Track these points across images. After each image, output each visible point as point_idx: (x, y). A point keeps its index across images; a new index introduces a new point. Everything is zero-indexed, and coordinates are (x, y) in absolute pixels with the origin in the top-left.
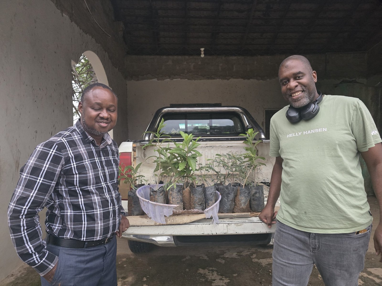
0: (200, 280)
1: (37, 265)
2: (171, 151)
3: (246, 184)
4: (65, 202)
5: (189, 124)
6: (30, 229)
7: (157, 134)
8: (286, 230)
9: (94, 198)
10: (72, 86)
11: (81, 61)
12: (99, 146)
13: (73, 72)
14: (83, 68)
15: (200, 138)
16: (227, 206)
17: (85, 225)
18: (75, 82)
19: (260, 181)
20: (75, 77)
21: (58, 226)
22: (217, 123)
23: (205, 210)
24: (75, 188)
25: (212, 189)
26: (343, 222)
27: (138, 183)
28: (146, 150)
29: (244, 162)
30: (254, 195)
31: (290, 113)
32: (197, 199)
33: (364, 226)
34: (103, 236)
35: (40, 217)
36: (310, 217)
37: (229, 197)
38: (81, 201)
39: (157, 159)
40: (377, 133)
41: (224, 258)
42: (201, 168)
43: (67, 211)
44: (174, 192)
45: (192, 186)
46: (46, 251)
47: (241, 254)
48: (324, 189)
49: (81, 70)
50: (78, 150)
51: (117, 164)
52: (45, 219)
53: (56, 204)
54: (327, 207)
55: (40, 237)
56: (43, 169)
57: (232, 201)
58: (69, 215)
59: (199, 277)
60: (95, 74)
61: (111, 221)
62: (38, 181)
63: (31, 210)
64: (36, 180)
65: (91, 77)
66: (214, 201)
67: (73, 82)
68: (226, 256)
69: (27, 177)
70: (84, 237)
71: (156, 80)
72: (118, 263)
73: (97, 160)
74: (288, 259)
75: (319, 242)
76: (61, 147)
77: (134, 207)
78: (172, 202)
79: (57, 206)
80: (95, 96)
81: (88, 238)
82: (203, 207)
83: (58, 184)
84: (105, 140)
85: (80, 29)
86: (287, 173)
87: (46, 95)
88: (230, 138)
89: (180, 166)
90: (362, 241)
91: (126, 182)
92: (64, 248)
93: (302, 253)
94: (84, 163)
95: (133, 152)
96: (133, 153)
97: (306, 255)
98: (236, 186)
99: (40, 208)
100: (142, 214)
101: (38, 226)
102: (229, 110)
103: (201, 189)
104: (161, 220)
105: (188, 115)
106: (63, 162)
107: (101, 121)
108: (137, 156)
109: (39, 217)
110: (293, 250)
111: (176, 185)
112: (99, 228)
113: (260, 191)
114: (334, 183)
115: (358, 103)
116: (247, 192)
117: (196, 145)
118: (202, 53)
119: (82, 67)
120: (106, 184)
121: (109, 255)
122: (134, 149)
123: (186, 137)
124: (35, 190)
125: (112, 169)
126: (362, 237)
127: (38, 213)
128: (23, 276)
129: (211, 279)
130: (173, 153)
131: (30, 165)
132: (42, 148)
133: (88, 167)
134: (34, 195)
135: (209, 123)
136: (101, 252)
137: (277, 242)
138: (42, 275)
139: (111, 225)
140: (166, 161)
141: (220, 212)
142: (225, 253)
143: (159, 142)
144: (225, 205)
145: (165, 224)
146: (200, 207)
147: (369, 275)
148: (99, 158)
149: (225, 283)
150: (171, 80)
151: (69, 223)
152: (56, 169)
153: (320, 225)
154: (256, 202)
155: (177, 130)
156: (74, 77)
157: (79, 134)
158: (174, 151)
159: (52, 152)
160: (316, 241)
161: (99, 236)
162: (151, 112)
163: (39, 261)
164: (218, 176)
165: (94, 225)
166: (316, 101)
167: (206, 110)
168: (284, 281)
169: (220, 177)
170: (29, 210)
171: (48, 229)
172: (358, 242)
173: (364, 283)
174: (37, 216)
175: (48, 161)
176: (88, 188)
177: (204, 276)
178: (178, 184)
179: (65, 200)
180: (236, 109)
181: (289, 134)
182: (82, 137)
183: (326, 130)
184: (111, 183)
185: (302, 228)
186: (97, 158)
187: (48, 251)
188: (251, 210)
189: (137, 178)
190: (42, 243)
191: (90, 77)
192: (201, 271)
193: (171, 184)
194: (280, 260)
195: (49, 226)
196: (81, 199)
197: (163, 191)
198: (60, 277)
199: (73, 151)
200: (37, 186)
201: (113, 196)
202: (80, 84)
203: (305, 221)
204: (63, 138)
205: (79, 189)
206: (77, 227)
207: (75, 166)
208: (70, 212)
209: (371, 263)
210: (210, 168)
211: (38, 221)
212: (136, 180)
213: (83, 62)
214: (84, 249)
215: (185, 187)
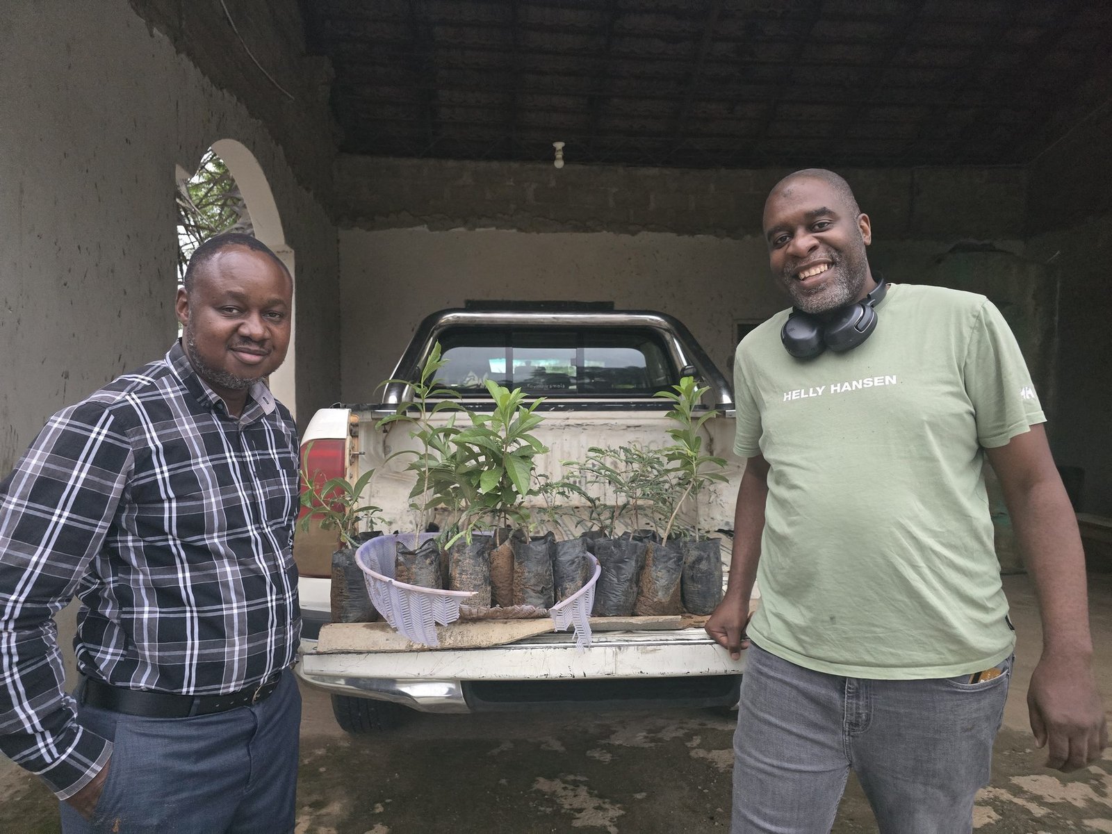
0: (540, 811)
1: (48, 769)
2: (459, 436)
3: (673, 534)
4: (137, 581)
5: (519, 358)
6: (28, 663)
7: (420, 387)
8: (776, 670)
9: (223, 570)
10: (178, 240)
11: (206, 167)
12: (236, 420)
13: (181, 200)
14: (213, 187)
15: (543, 400)
16: (617, 596)
17: (192, 649)
18: (187, 230)
19: (715, 526)
20: (186, 215)
21: (113, 654)
22: (598, 358)
23: (554, 608)
24: (167, 540)
25: (574, 547)
26: (937, 646)
27: (362, 527)
28: (391, 434)
29: (668, 471)
30: (693, 567)
31: (792, 330)
32: (531, 575)
33: (992, 657)
34: (247, 681)
35: (58, 627)
36: (844, 632)
37: (623, 571)
38: (184, 578)
39: (421, 458)
40: (1033, 396)
41: (610, 748)
42: (546, 488)
43: (140, 609)
44: (466, 554)
45: (519, 538)
46: (75, 725)
47: (660, 735)
48: (887, 550)
49: (206, 195)
50: (174, 430)
51: (291, 474)
52: (75, 632)
53: (108, 590)
54: (893, 603)
55: (59, 686)
56: (71, 483)
57: (630, 581)
58: (145, 622)
59: (536, 802)
60: (245, 206)
61: (271, 637)
62: (55, 519)
63: (34, 606)
64: (47, 516)
65: (234, 217)
66: (580, 583)
67: (181, 229)
68: (617, 743)
69: (19, 509)
70: (189, 686)
71: (423, 229)
72: (302, 761)
73: (230, 457)
74: (779, 756)
75: (868, 707)
76: (125, 420)
77: (348, 597)
78: (458, 585)
79: (110, 596)
80: (227, 274)
81: (201, 689)
82: (549, 597)
83: (115, 529)
84: (257, 403)
85: (203, 73)
86: (782, 503)
87: (97, 265)
88: (634, 403)
89: (485, 482)
90: (986, 702)
91: (326, 527)
92: (130, 717)
93: (820, 737)
94: (193, 468)
95: (349, 438)
96: (351, 442)
97: (829, 742)
98: (645, 540)
99: (59, 601)
100: (373, 618)
101: (52, 653)
102: (632, 321)
103: (544, 546)
104: (425, 636)
105: (514, 334)
106: (129, 463)
107: (242, 346)
108: (362, 451)
109: (55, 627)
110: (795, 730)
111: (473, 535)
112: (236, 658)
113: (712, 555)
114: (915, 535)
115: (984, 309)
116: (672, 556)
117: (530, 421)
118: (559, 155)
119: (209, 184)
120: (260, 531)
121: (266, 735)
122: (354, 430)
123: (503, 397)
124: (46, 546)
125: (276, 487)
126: (986, 690)
127: (54, 615)
128: (18, 799)
129: (569, 807)
130: (467, 444)
131: (29, 471)
132: (67, 421)
133: (204, 480)
134: (43, 560)
135: (575, 357)
136: (239, 728)
137: (749, 704)
138: (63, 796)
139: (271, 650)
140: (445, 465)
141: (596, 612)
142: (614, 732)
143: (426, 411)
144: (611, 593)
145: (439, 647)
146: (539, 598)
147: (1015, 796)
148: (238, 454)
149: (611, 820)
150: (470, 229)
151: (146, 644)
152: (109, 483)
153: (871, 654)
154: (700, 586)
155: (482, 377)
156: (183, 213)
157: (179, 384)
158: (466, 436)
159: (99, 433)
160: (861, 703)
161: (236, 681)
162: (410, 323)
163: (56, 755)
164: (593, 511)
165: (220, 650)
166: (869, 297)
167: (568, 320)
168: (765, 818)
169: (599, 515)
170: (28, 605)
171: (81, 664)
172: (975, 706)
173: (1001, 817)
174: (51, 624)
175: (85, 461)
176: (204, 539)
177: (551, 799)
178: (479, 533)
179: (136, 577)
180: (653, 320)
181: (790, 393)
182: (187, 392)
183: (894, 382)
184: (274, 528)
185: (822, 664)
186: (233, 454)
187: (81, 728)
188: (685, 610)
189: (361, 514)
190: (64, 704)
191: (230, 216)
192: (543, 784)
193: (458, 533)
194: (757, 759)
195: (86, 652)
196: (184, 572)
197: (433, 552)
198: (117, 802)
199: (160, 433)
200: (52, 535)
201: (279, 565)
202: (202, 235)
203: (829, 641)
204: (130, 395)
205: (178, 542)
206: (169, 656)
207: (167, 475)
208: (150, 612)
209: (1023, 763)
210: (573, 487)
211: (54, 640)
212: (358, 519)
213: (213, 171)
214: (189, 720)
215: (498, 543)
